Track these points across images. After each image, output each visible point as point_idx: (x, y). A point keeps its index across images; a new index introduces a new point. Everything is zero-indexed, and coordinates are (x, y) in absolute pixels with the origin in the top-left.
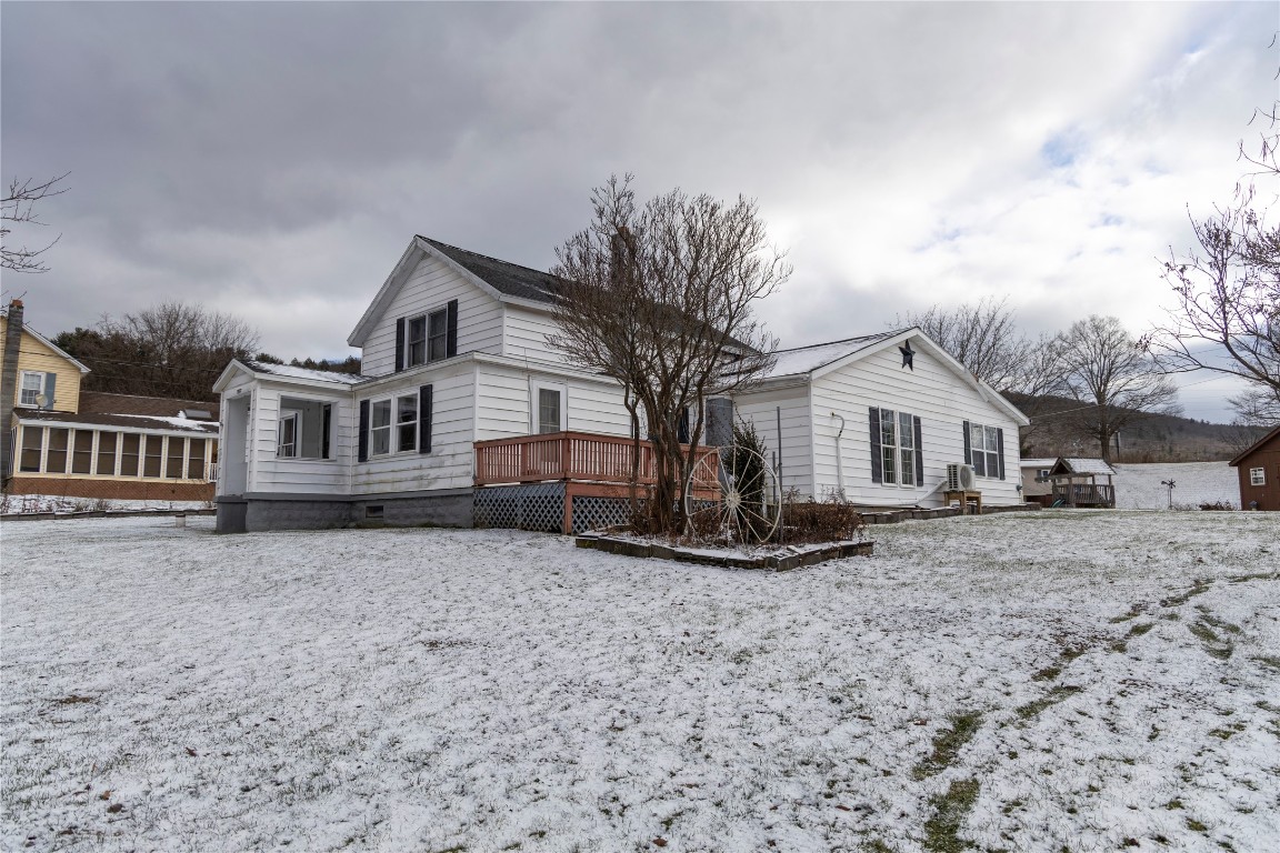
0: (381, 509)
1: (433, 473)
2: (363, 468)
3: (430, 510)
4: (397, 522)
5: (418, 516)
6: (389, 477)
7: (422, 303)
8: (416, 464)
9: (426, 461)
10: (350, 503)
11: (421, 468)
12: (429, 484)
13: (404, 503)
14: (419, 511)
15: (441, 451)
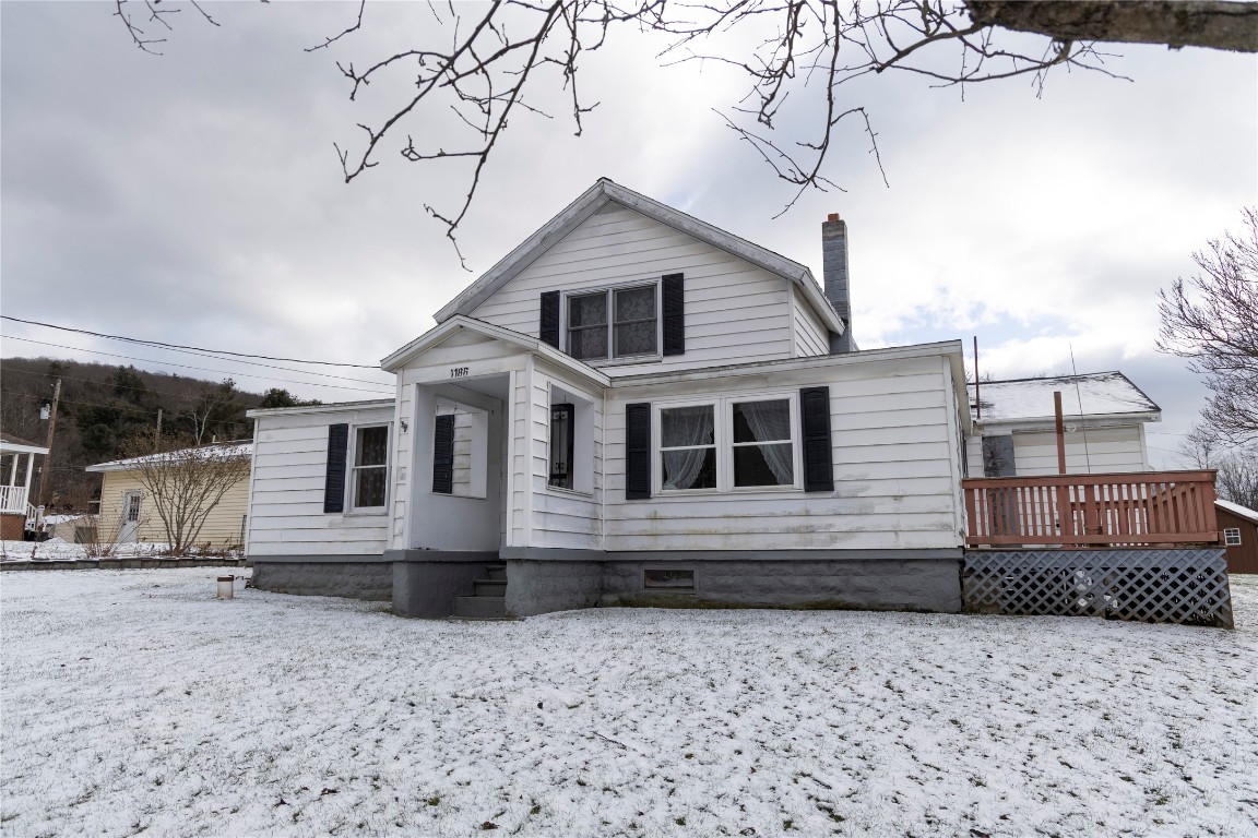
0: (690, 575)
1: (841, 524)
2: (639, 508)
3: (832, 581)
4: (737, 597)
5: (799, 589)
6: (720, 525)
7: (608, 272)
8: (797, 507)
9: (820, 503)
10: (604, 564)
11: (808, 514)
12: (834, 540)
13: (756, 567)
14: (799, 581)
15: (863, 490)
